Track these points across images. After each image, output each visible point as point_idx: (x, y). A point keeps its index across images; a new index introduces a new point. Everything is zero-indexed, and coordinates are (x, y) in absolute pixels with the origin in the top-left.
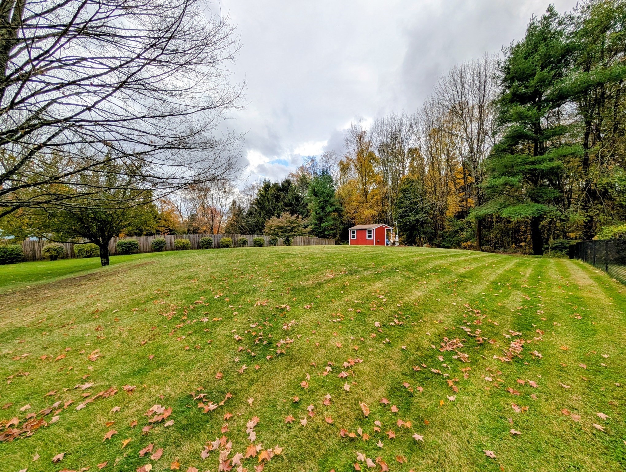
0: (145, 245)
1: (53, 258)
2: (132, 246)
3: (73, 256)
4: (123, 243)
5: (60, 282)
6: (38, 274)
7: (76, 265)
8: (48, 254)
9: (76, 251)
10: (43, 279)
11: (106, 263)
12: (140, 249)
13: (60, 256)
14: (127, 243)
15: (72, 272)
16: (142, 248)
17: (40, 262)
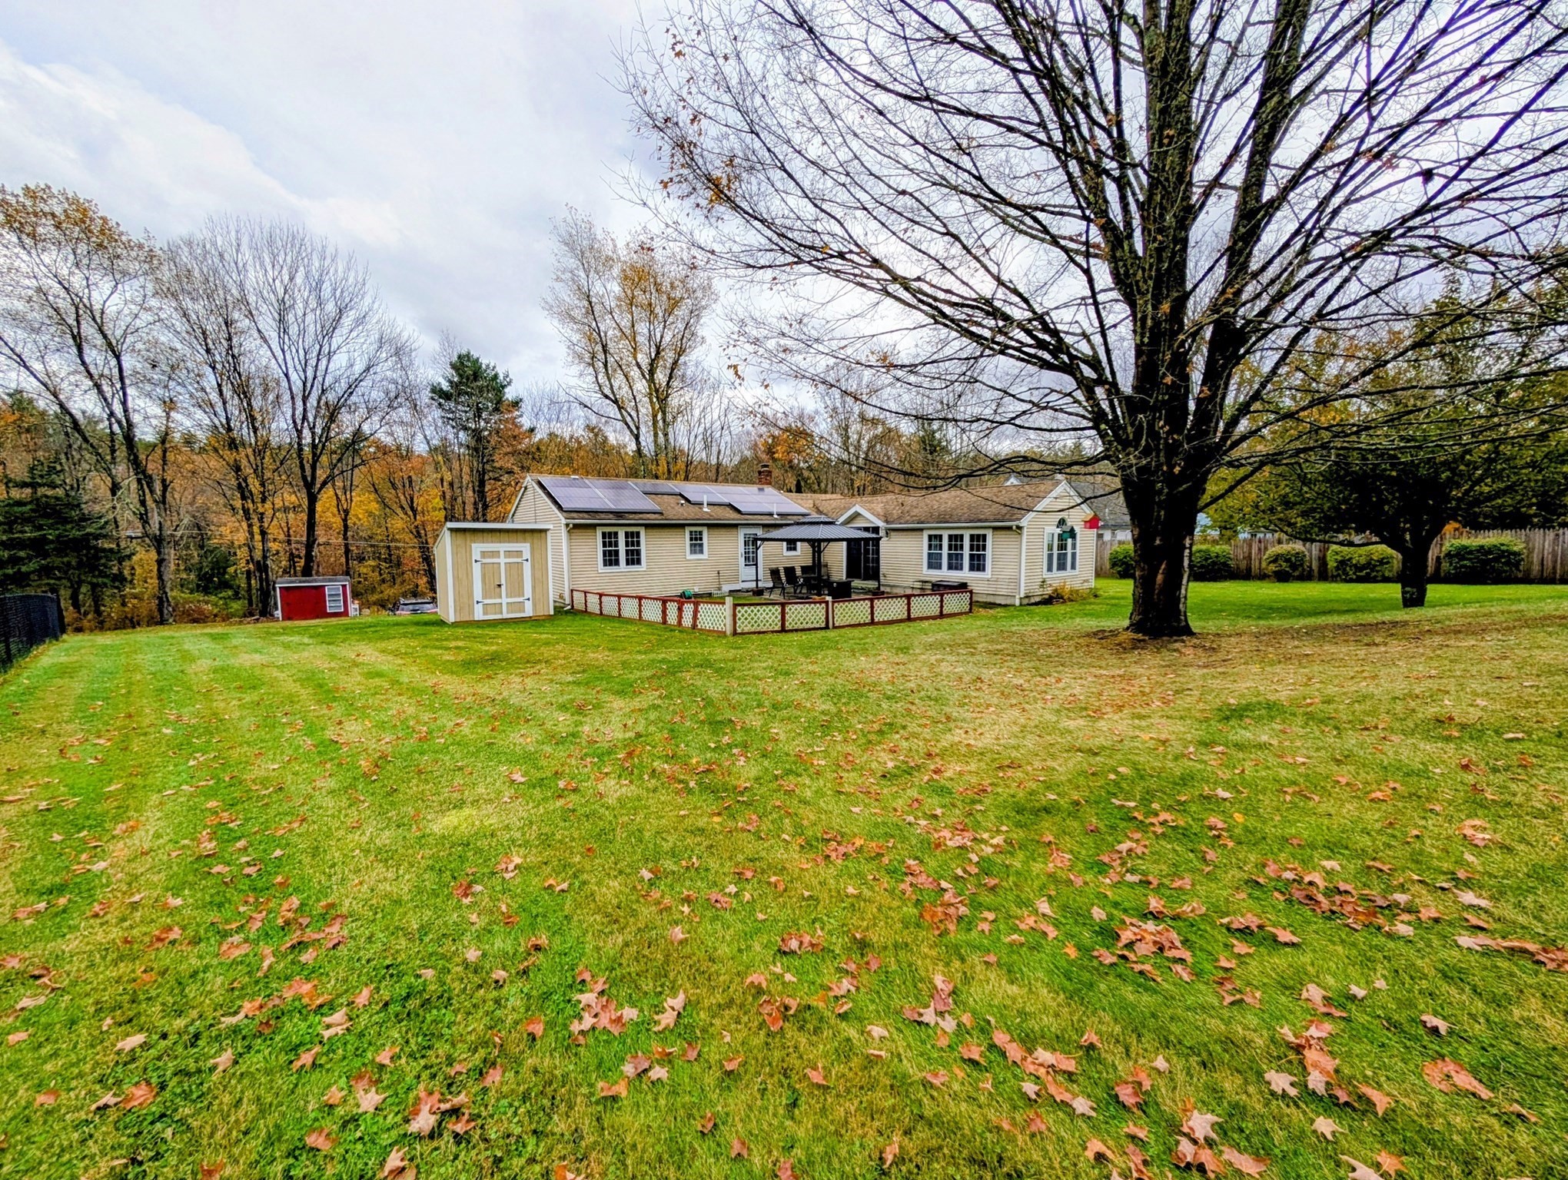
0: (1548, 559)
1: (1282, 577)
2: (1497, 559)
3: (1324, 575)
4: (1465, 547)
5: (1316, 629)
6: (1260, 606)
7: (1333, 596)
8: (1273, 567)
9: (1332, 564)
10: (1273, 619)
11: (1414, 600)
12: (1528, 571)
13: (1296, 574)
14: (1481, 549)
15: (1330, 612)
16: (1536, 568)
17: (1258, 583)
